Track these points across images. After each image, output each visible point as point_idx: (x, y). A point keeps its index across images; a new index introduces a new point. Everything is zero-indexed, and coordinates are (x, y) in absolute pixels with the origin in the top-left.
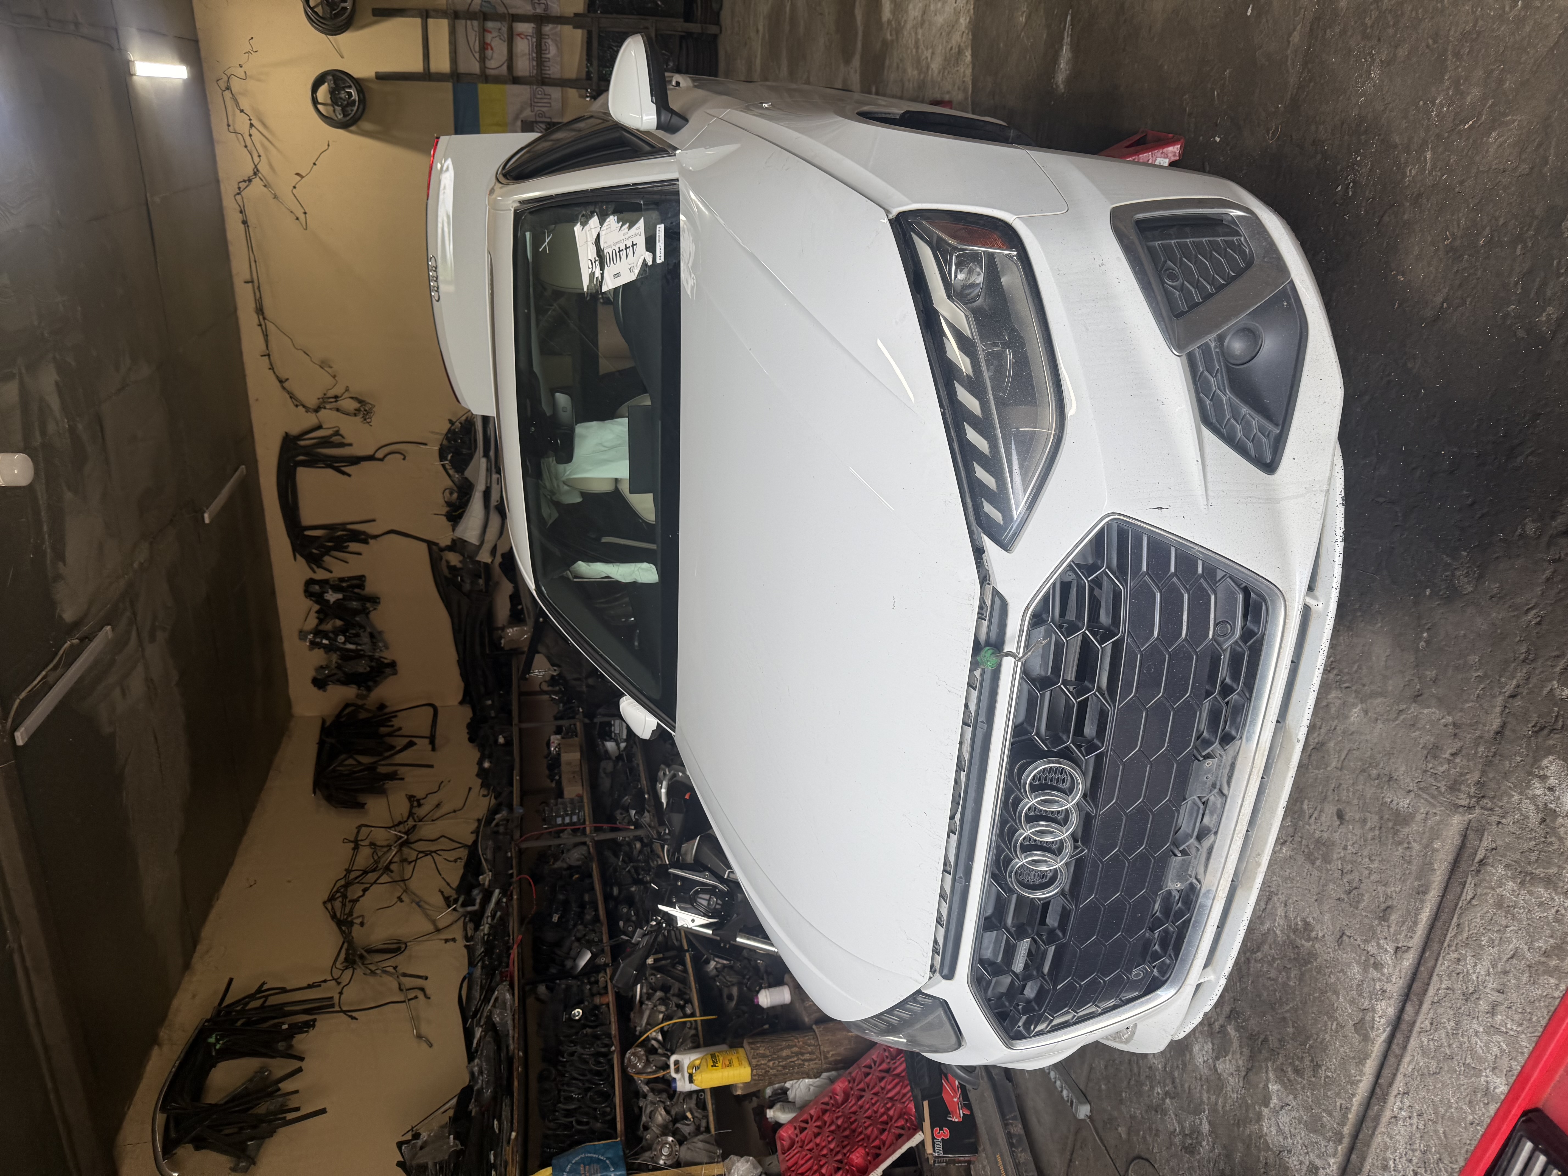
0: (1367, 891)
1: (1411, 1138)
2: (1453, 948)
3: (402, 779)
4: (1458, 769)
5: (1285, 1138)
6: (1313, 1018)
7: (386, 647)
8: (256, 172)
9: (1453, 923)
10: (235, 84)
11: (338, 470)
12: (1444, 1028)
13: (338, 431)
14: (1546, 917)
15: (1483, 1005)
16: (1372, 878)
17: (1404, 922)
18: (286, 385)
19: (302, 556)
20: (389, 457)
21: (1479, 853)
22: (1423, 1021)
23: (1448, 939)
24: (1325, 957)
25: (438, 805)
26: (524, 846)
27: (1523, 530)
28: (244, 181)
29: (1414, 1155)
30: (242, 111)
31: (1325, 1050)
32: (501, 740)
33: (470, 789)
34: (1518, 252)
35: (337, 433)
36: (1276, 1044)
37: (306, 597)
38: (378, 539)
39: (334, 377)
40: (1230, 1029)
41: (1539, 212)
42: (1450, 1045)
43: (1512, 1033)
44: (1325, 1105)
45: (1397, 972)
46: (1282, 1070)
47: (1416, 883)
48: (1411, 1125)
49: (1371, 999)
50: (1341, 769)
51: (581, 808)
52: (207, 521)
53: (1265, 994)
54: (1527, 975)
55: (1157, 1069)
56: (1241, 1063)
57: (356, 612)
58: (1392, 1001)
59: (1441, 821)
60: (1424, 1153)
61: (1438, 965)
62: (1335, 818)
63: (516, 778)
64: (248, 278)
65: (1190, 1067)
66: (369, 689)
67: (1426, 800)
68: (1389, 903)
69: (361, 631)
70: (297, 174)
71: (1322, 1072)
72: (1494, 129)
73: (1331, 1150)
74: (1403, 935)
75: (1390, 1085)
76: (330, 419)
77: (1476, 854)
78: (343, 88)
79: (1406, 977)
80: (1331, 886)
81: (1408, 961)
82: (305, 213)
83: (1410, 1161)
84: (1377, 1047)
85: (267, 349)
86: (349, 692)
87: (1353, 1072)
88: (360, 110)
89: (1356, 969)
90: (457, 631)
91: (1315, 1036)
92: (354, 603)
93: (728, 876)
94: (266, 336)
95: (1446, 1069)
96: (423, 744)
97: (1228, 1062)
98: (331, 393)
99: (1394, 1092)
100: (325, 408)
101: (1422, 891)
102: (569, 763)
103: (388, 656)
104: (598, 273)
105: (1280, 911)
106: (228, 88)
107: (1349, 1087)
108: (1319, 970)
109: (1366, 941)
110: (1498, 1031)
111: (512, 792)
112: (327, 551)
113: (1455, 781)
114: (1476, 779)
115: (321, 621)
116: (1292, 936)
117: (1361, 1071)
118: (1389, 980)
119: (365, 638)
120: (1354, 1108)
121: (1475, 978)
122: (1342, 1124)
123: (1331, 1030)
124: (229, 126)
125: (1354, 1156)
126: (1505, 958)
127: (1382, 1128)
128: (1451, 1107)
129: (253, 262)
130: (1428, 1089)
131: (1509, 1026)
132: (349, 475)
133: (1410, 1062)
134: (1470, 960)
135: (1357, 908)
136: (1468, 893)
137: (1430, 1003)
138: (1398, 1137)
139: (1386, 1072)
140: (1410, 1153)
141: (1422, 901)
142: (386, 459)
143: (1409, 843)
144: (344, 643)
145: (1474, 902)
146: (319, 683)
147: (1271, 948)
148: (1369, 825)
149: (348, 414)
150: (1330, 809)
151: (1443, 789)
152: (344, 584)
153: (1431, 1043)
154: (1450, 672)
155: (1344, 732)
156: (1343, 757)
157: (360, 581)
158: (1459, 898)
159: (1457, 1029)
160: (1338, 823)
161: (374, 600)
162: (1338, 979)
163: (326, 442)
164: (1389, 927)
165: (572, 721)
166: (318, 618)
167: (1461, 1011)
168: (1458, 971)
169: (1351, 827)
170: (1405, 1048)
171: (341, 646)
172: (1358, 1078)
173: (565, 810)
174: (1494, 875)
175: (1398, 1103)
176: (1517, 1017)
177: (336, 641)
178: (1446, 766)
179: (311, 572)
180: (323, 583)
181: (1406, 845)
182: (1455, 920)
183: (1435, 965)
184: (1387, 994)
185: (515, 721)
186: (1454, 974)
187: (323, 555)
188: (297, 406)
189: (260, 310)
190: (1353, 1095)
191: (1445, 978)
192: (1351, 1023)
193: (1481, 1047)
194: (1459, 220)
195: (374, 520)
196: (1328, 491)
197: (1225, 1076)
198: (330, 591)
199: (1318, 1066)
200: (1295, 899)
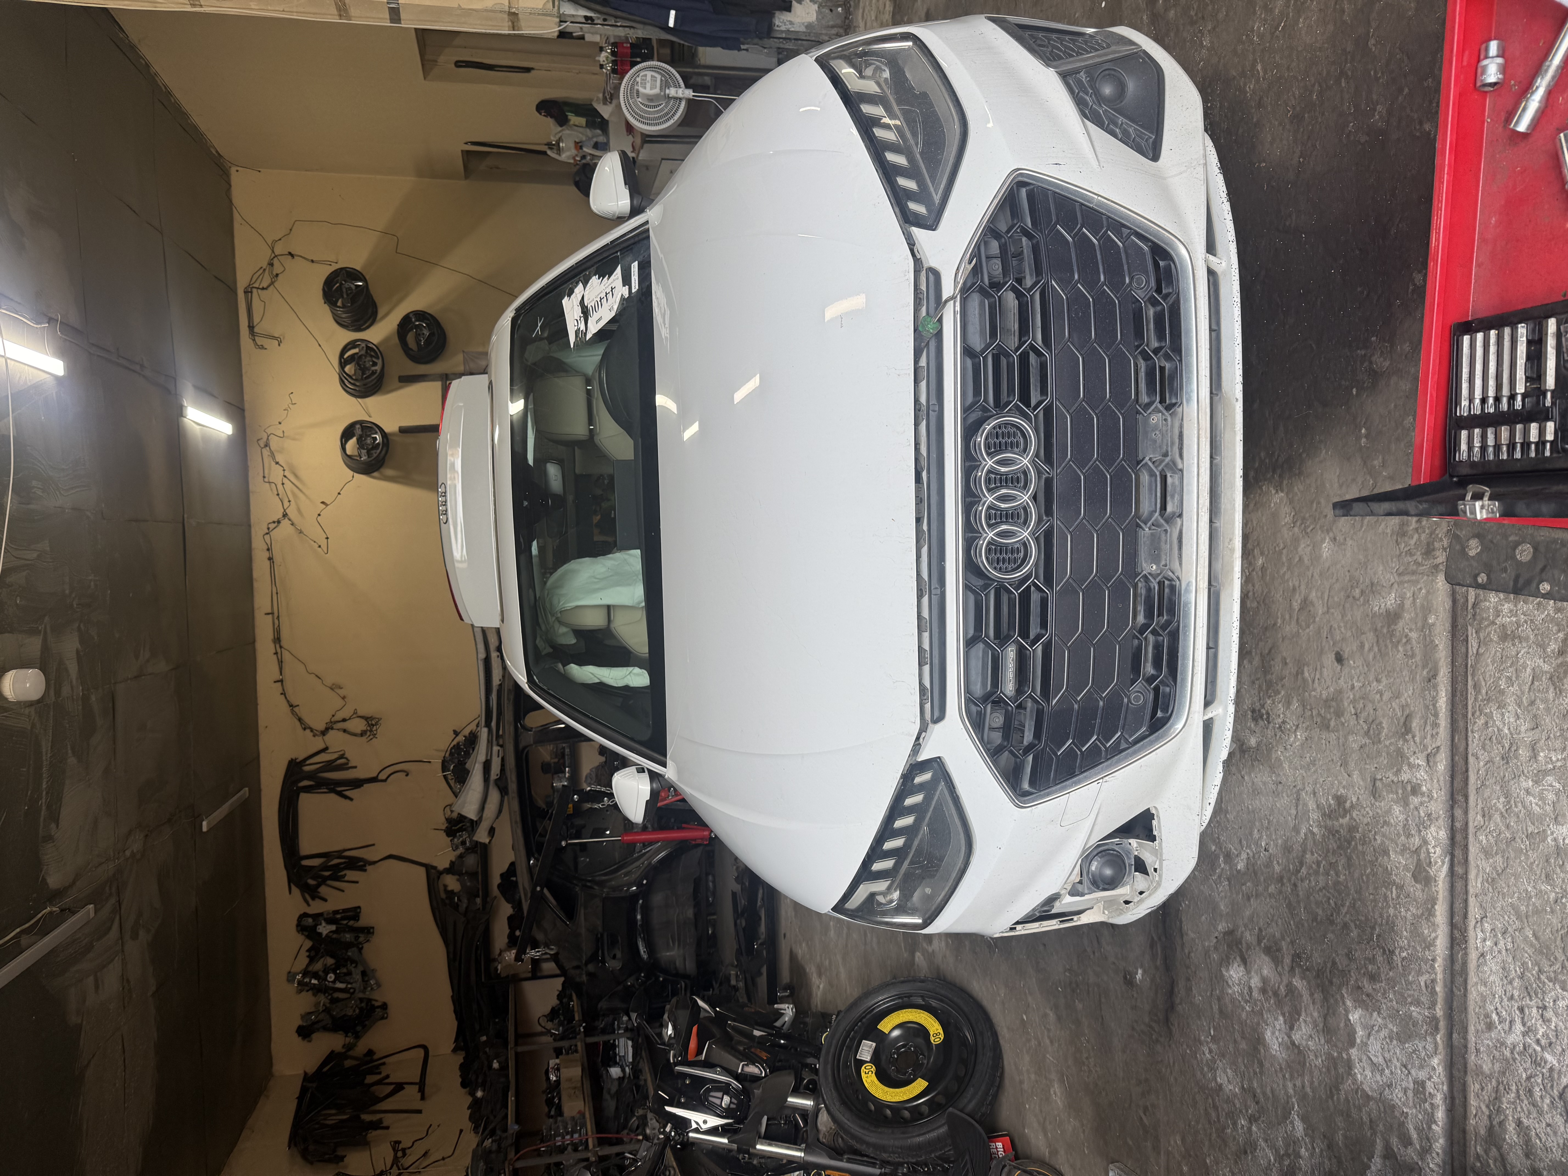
0: (1384, 716)
1: (1504, 969)
2: (1478, 713)
3: (387, 1128)
4: (1427, 531)
5: (1382, 1072)
6: (1372, 901)
7: (379, 985)
8: (285, 515)
9: (1469, 687)
10: (274, 443)
11: (341, 794)
12: (1497, 810)
13: (344, 754)
14: (1548, 614)
15: (1524, 753)
16: (1384, 699)
17: (1426, 723)
18: (296, 709)
19: (297, 886)
20: (392, 776)
21: (1469, 598)
22: (1475, 819)
23: (1470, 708)
24: (1365, 821)
25: (425, 1154)
26: (519, 1165)
27: (1415, 285)
28: (274, 522)
29: (1513, 988)
30: (277, 463)
31: (1392, 929)
32: (496, 1065)
33: (461, 1131)
34: (1343, 85)
35: (342, 757)
36: (1345, 962)
37: (298, 932)
38: (377, 865)
39: (344, 698)
40: (1298, 983)
41: (1350, 48)
42: (1508, 827)
43: (1559, 764)
44: (1409, 996)
45: (1436, 785)
46: (1359, 988)
47: (1425, 673)
48: (1500, 952)
49: (1420, 831)
50: (1328, 612)
51: (583, 1125)
52: (205, 829)
53: (1320, 912)
54: (1551, 689)
55: (1235, 1095)
56: (1316, 1014)
57: (349, 945)
58: (1441, 822)
59: (1428, 592)
60: (1522, 977)
61: (1470, 742)
62: (1336, 664)
63: (511, 1098)
64: (270, 611)
65: (1267, 1065)
66: (357, 1037)
67: (1409, 581)
68: (1407, 712)
69: (352, 968)
70: (323, 503)
71: (1397, 959)
72: (1300, 17)
73: (1430, 1047)
74: (1429, 736)
75: (1465, 916)
76: (336, 741)
77: (1467, 601)
78: (369, 436)
79: (1445, 785)
80: (1351, 738)
81: (1442, 765)
82: (327, 538)
83: (1512, 998)
84: (1441, 887)
85: (281, 674)
86: (334, 1042)
87: (1426, 932)
88: (383, 452)
89: (1397, 810)
90: (453, 961)
91: (1379, 920)
92: (348, 936)
93: (742, 1070)
94: (280, 662)
95: (1512, 855)
96: (411, 1092)
97: (1303, 1025)
98: (340, 716)
99: (1472, 923)
100: (332, 729)
101: (1433, 676)
102: (569, 1080)
103: (379, 997)
104: (582, 327)
105: (1312, 805)
106: (267, 445)
107: (1427, 953)
108: (1364, 841)
109: (1399, 771)
110: (1546, 773)
111: (506, 1116)
112: (323, 881)
113: (1428, 544)
114: (1445, 530)
115: (312, 959)
116: (1329, 823)
117: (1434, 924)
118: (1430, 797)
119: (357, 976)
120: (1440, 976)
121: (1507, 731)
122: (1433, 1004)
123: (1393, 899)
124: (264, 477)
125: (1455, 1036)
126: (1526, 688)
127: (1473, 978)
128: (1530, 898)
129: (275, 595)
130: (1503, 894)
131: (1554, 759)
132: (351, 799)
133: (1477, 875)
134: (1496, 716)
135: (1380, 742)
136: (1473, 643)
137: (1474, 792)
138: (1491, 979)
139: (1458, 905)
140: (1510, 987)
141: (1435, 687)
142: (389, 780)
143: (1406, 636)
144: (334, 982)
145: (1481, 651)
146: (305, 1032)
147: (1312, 854)
148: (1367, 647)
149: (355, 735)
150: (1329, 659)
151: (1420, 560)
152: (339, 916)
153: (1490, 837)
154: (1393, 446)
155: (1321, 575)
156: (1326, 598)
157: (354, 913)
158: (1467, 656)
159: (1509, 802)
160: (1339, 667)
161: (368, 931)
162: (1384, 835)
163: (330, 766)
164: (1413, 737)
165: (573, 1042)
166: (308, 956)
167: (1506, 778)
168: (1490, 735)
169: (1351, 662)
170: (1466, 860)
171: (331, 985)
172: (1433, 935)
173: (565, 1128)
174: (1489, 609)
175: (1480, 935)
176: (1558, 744)
177: (326, 979)
178: (1416, 536)
179: (305, 905)
180: (317, 917)
181: (1404, 640)
182: (1470, 683)
183: (1467, 745)
184: (1434, 815)
185: (511, 1045)
186: (1487, 742)
187: (319, 886)
188: (305, 729)
189: (277, 640)
190: (1434, 960)
191: (1480, 753)
192: (1409, 875)
193: (1537, 804)
194: (1294, 93)
195: (373, 845)
196: (1206, 164)
197: (1304, 1043)
198: (324, 924)
199: (1392, 952)
200: (1321, 780)
